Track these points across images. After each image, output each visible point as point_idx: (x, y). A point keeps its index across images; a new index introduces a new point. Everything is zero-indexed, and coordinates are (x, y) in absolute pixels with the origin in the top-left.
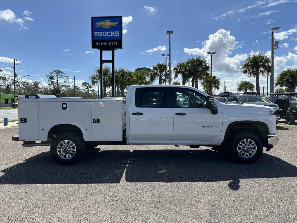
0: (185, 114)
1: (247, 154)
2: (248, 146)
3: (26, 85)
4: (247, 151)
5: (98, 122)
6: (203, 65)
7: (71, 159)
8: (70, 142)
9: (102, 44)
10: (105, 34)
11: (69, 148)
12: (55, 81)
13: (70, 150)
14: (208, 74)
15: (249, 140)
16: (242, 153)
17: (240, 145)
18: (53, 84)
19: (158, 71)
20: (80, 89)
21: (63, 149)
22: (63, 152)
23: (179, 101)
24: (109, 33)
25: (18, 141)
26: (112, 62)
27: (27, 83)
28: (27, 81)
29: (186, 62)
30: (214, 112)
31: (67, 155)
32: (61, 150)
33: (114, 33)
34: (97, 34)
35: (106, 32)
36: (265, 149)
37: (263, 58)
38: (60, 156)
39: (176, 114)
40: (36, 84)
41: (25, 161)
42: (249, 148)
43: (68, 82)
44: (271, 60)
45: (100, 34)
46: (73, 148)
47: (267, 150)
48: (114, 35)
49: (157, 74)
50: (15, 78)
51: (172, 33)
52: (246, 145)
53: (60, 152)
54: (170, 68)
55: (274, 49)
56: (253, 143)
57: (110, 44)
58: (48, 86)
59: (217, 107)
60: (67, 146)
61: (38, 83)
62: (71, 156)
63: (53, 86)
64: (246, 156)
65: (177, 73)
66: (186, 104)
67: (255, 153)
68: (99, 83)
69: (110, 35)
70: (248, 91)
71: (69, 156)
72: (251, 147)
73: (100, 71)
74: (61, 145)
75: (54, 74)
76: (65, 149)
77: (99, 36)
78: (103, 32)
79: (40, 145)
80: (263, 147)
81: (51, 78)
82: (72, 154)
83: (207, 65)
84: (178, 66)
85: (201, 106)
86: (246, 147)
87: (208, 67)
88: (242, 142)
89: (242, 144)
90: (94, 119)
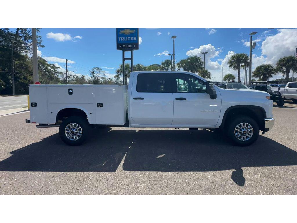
0: (185, 99)
1: (244, 137)
2: (245, 130)
3: (77, 77)
4: (244, 134)
5: (102, 106)
6: (199, 62)
7: (78, 140)
8: (76, 125)
9: (124, 46)
10: (126, 39)
11: (76, 130)
12: (95, 75)
13: (77, 133)
14: (202, 68)
15: (246, 124)
16: (239, 136)
17: (237, 128)
18: (94, 77)
19: (166, 66)
20: (113, 80)
21: (70, 131)
22: (70, 134)
23: (181, 88)
24: (129, 38)
25: (30, 123)
26: (131, 59)
27: (77, 76)
28: (77, 75)
29: (186, 59)
30: (213, 96)
31: (74, 137)
32: (69, 132)
33: (133, 38)
34: (121, 39)
35: (127, 38)
36: (261, 132)
37: (244, 56)
38: (68, 138)
39: (176, 99)
40: (83, 77)
41: (41, 140)
42: (245, 131)
43: (104, 76)
44: (249, 57)
45: (122, 39)
46: (80, 130)
47: (263, 133)
48: (133, 40)
49: (164, 68)
50: (67, 73)
51: (175, 37)
52: (243, 129)
53: (68, 133)
54: (174, 64)
55: (252, 49)
56: (250, 126)
57: (130, 46)
58: (91, 78)
59: (216, 91)
60: (74, 129)
61: (84, 76)
62: (78, 138)
63: (94, 78)
64: (243, 139)
65: (179, 67)
66: (186, 90)
67: (251, 136)
68: (122, 75)
69: (130, 40)
70: (231, 81)
71: (76, 137)
72: (248, 131)
73: (123, 66)
74: (69, 127)
75: (95, 70)
76: (72, 131)
77: (122, 40)
78: (125, 38)
79: (54, 126)
80: (260, 131)
81: (93, 73)
82: (79, 136)
83: (202, 61)
84: (180, 62)
85: (200, 91)
86: (243, 130)
87: (202, 63)
88: (239, 126)
89: (238, 127)
90: (97, 104)
